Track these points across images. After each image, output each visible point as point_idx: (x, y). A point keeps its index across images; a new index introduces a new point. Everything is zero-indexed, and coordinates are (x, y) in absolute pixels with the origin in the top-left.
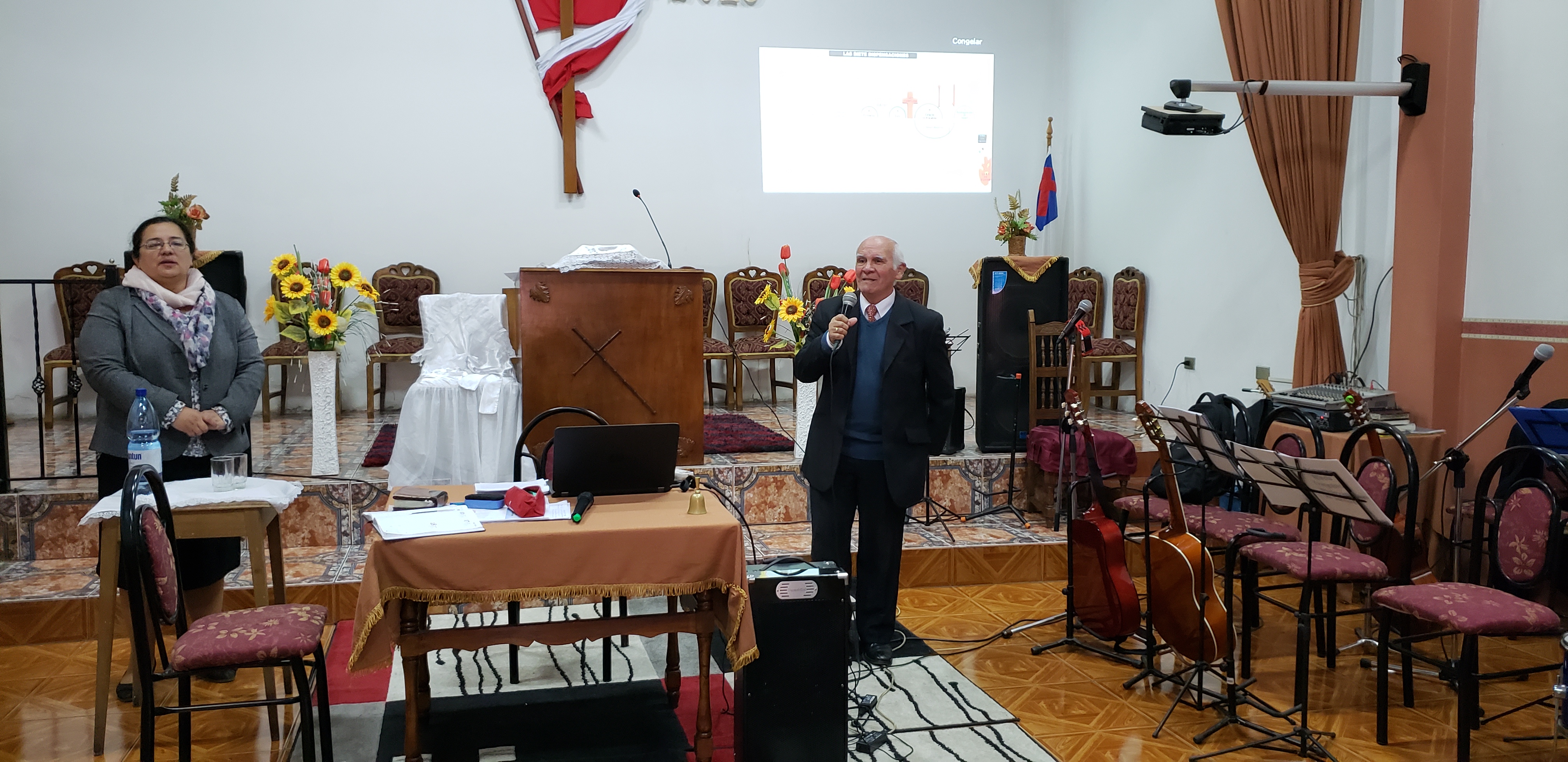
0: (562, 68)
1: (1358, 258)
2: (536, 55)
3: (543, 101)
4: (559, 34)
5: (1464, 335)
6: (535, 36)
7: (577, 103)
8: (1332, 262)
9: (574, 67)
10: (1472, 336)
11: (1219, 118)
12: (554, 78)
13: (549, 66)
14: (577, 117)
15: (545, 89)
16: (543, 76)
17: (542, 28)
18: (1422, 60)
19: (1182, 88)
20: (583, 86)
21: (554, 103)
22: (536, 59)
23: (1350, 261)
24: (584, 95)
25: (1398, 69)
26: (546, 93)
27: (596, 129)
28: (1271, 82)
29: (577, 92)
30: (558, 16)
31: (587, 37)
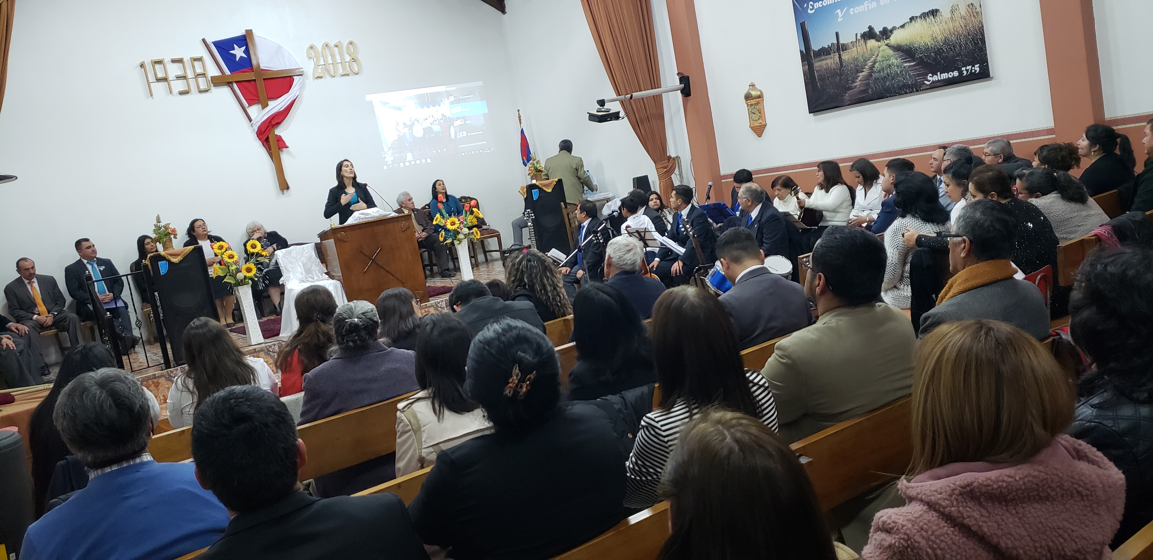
0: (267, 124)
1: (677, 157)
2: (250, 120)
3: (258, 143)
4: (260, 106)
5: (723, 181)
6: (248, 110)
7: (278, 141)
8: (667, 161)
9: (273, 123)
10: (725, 180)
11: (618, 113)
12: (262, 130)
13: (259, 124)
14: (280, 149)
15: (258, 137)
16: (256, 130)
17: (250, 105)
18: (686, 74)
19: (602, 103)
20: (279, 131)
21: (265, 143)
22: (251, 122)
23: (674, 159)
24: (280, 137)
25: (677, 79)
26: (260, 139)
27: (290, 154)
28: (634, 94)
29: (276, 135)
30: (258, 97)
31: (276, 106)
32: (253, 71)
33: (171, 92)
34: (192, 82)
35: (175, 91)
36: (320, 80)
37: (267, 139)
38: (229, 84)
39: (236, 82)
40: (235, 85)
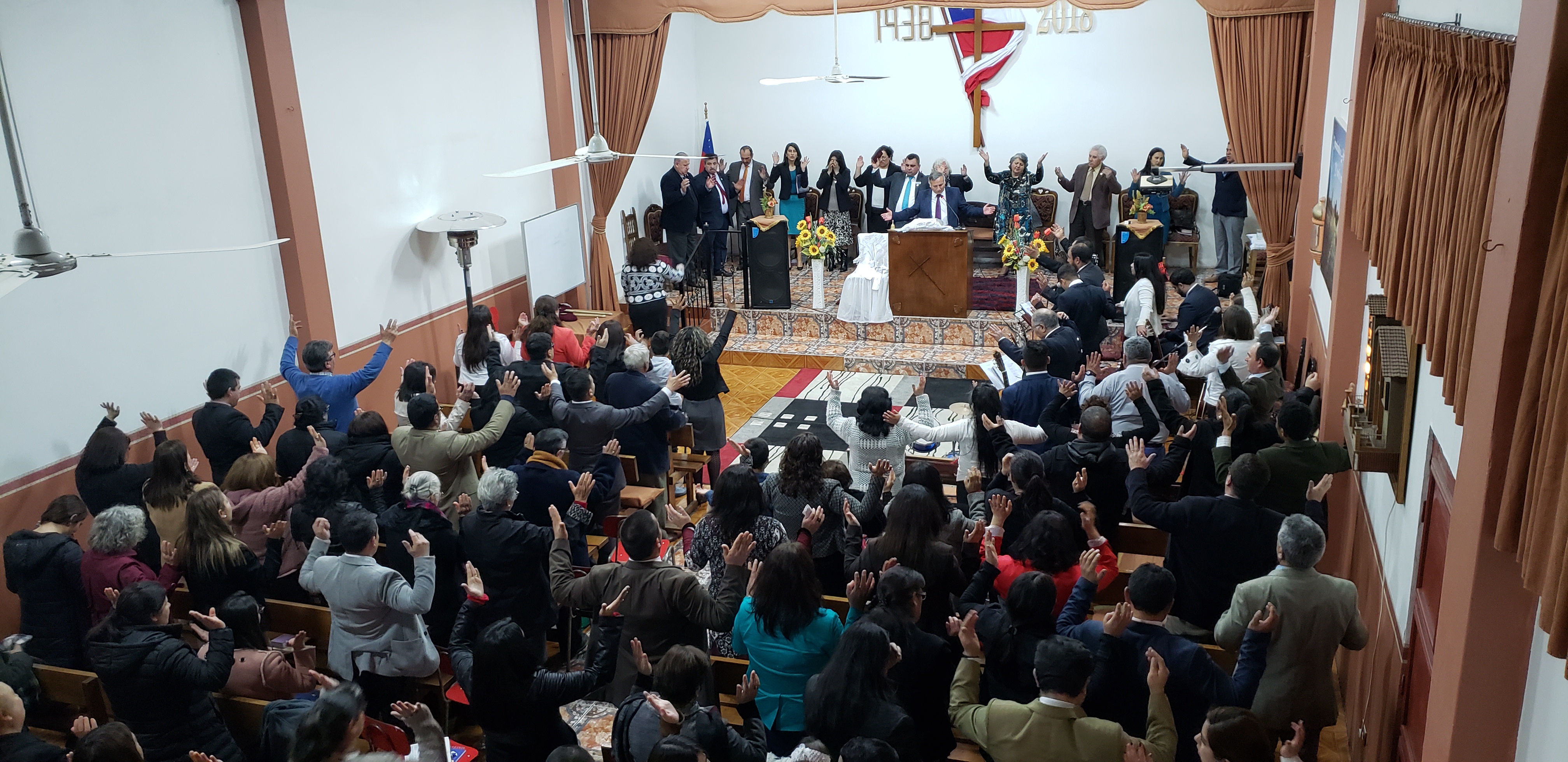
0: (975, 78)
2: (962, 71)
3: (964, 96)
4: (973, 58)
6: (962, 61)
7: (983, 97)
9: (980, 78)
12: (969, 85)
13: (967, 78)
14: (982, 105)
15: (966, 89)
16: (965, 82)
17: (965, 56)
20: (988, 88)
21: (970, 97)
22: (962, 73)
24: (986, 93)
26: (966, 92)
27: (994, 110)
29: (982, 91)
30: (973, 49)
31: (989, 60)
32: (974, 23)
33: (897, 37)
34: (917, 28)
35: (900, 36)
36: (1044, 35)
37: (972, 94)
38: (951, 33)
39: (956, 32)
40: (955, 35)
